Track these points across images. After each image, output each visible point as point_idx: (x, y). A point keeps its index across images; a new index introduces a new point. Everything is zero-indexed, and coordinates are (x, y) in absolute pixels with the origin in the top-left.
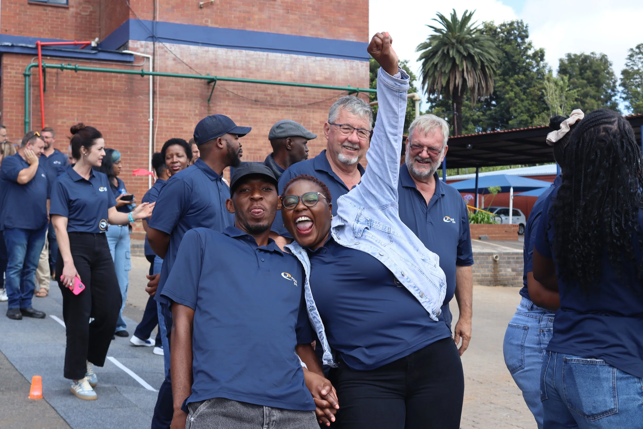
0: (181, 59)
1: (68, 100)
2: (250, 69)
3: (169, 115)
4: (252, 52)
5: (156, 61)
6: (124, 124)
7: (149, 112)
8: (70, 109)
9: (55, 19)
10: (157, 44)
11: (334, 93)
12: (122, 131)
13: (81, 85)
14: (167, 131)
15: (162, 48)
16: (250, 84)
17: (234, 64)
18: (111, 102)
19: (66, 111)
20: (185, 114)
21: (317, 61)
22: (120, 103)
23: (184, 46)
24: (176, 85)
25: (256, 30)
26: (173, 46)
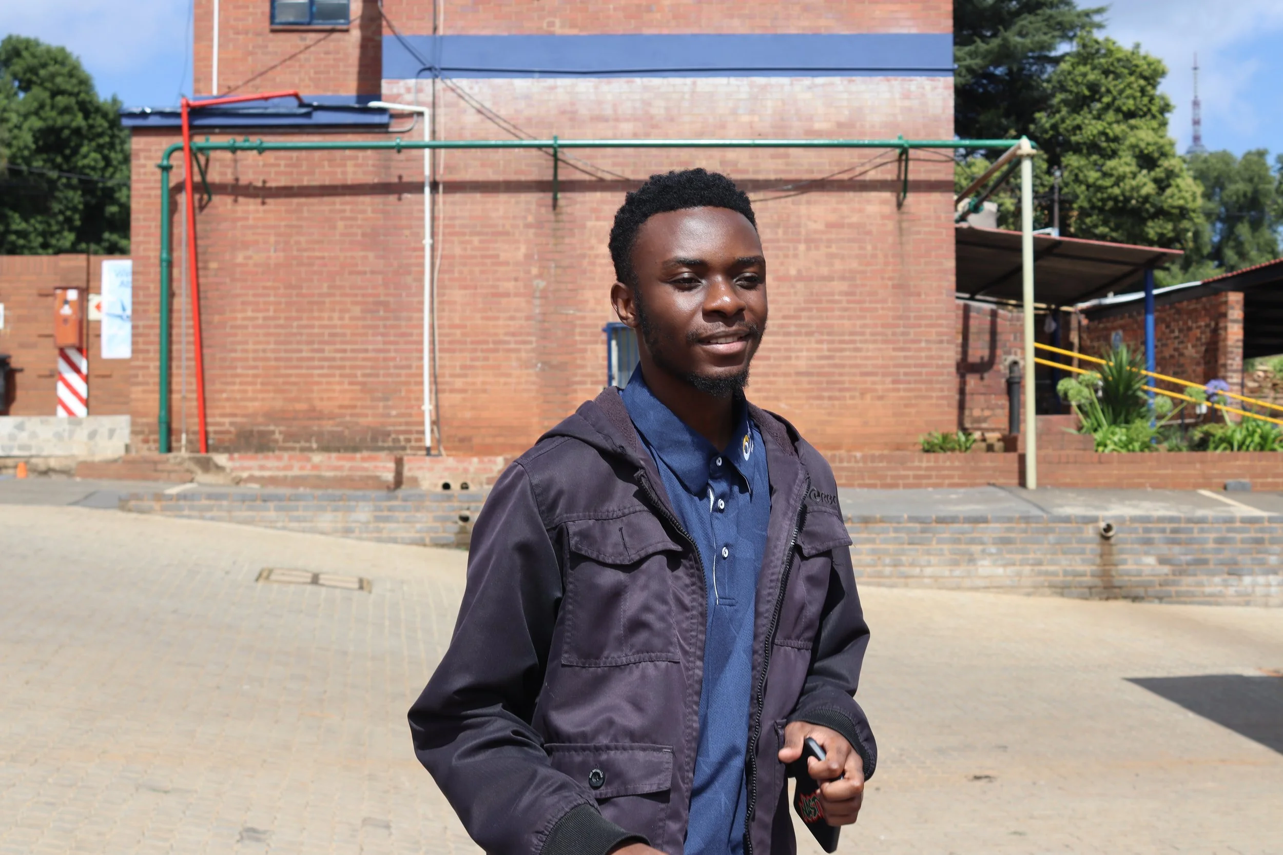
0: (494, 110)
1: (257, 211)
2: (652, 118)
3: (467, 230)
4: (656, 82)
5: (438, 119)
6: (371, 255)
7: (423, 227)
8: (260, 231)
9: (322, 56)
10: (440, 84)
11: (860, 157)
12: (368, 269)
13: (283, 182)
14: (465, 265)
15: (453, 90)
16: (654, 151)
17: (615, 111)
18: (344, 211)
19: (254, 234)
20: (504, 226)
21: (816, 86)
22: (364, 212)
23: (500, 82)
24: (483, 165)
25: (665, 31)
26: (477, 83)
